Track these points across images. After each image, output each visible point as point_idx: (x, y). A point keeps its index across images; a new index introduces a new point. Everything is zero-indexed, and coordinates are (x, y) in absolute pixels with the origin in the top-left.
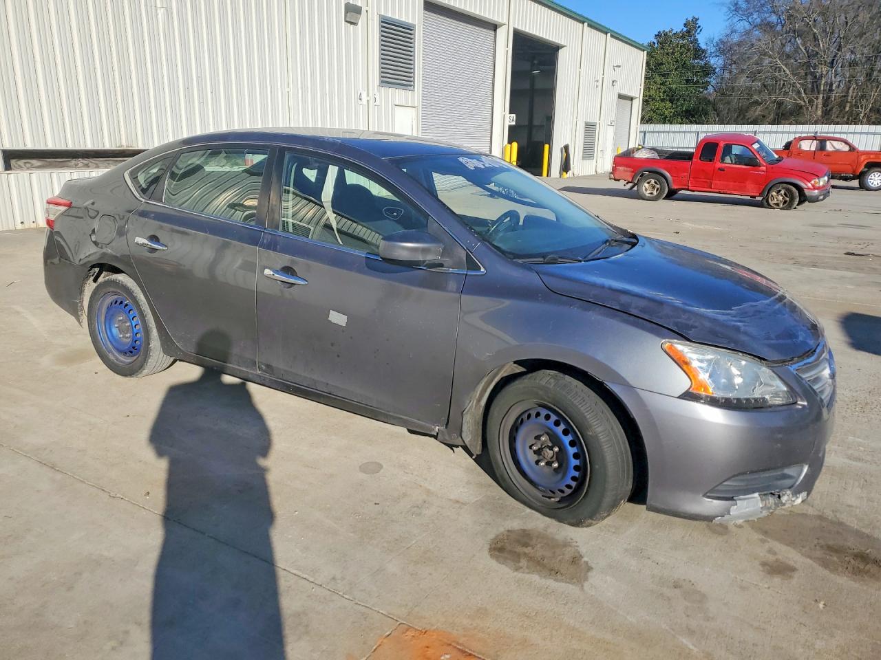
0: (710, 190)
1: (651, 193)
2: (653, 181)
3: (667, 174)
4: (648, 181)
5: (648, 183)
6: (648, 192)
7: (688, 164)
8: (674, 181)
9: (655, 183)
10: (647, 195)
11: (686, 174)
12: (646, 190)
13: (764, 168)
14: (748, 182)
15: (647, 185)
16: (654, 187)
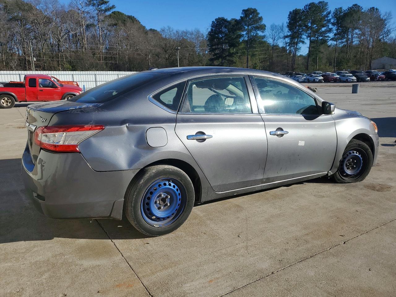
0: (37, 100)
1: (7, 105)
2: (6, 98)
3: (13, 94)
4: (3, 99)
5: (4, 100)
6: (5, 104)
7: (23, 89)
8: (18, 97)
9: (8, 99)
10: (5, 106)
11: (24, 94)
12: (3, 103)
13: (60, 89)
14: (54, 95)
15: (3, 101)
16: (7, 102)
